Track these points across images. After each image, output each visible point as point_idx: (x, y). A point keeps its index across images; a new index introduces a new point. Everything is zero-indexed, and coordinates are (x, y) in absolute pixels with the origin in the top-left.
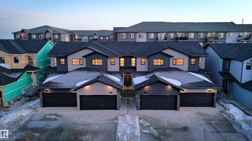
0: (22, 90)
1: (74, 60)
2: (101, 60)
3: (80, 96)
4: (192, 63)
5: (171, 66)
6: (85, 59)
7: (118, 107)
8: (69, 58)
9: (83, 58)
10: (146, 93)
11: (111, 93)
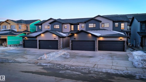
0: (20, 42)
1: (45, 26)
2: (59, 25)
3: (39, 40)
4: (116, 26)
5: (101, 28)
6: (50, 25)
7: (59, 48)
8: (43, 25)
9: (49, 24)
10: (75, 39)
11: (55, 39)
